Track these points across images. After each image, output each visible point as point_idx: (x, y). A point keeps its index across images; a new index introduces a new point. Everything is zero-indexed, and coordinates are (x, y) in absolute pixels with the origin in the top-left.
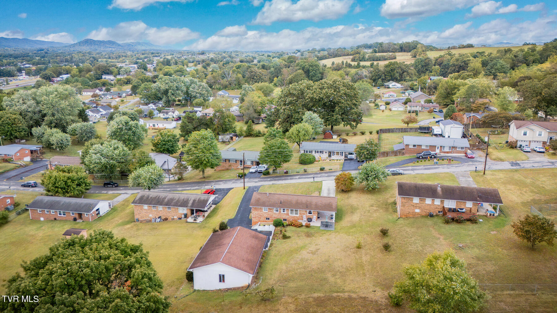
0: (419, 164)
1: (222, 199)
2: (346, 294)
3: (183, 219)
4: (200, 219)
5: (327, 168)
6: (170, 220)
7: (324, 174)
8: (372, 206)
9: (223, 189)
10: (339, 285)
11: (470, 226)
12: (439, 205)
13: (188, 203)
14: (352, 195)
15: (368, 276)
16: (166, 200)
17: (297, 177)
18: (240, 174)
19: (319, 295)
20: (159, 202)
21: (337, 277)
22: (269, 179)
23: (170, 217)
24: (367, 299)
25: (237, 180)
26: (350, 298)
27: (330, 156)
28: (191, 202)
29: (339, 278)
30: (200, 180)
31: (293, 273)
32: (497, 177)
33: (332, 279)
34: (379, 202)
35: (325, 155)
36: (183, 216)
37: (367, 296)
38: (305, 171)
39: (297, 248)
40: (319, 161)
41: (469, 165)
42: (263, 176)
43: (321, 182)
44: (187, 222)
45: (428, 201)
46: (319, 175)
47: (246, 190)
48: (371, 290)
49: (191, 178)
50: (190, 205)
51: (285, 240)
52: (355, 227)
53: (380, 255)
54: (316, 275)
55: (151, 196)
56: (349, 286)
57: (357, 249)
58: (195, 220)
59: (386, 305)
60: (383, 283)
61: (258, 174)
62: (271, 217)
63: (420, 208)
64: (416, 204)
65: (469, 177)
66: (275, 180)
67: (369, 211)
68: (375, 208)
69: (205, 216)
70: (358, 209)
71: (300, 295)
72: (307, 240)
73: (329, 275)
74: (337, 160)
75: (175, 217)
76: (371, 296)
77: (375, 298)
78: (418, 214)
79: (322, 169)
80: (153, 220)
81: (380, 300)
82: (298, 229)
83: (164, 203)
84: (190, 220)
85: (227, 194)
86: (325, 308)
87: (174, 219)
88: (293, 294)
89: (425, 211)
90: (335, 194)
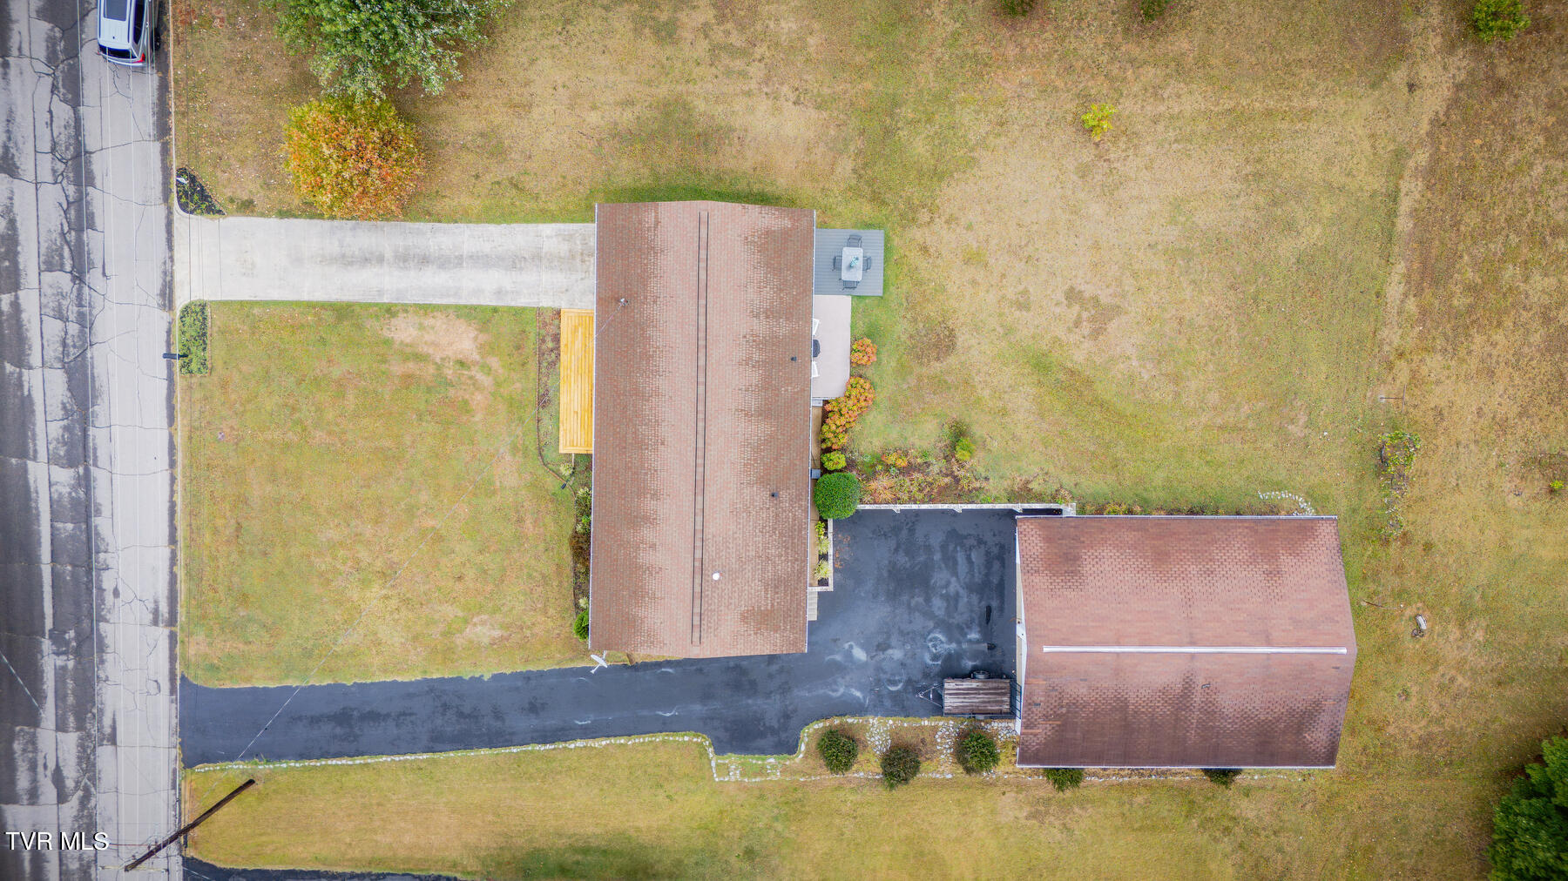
10: (1351, 208)
15: (1313, 102)
21: (1300, 215)
24: (1442, 116)
29: (1308, 209)
39: (1039, 384)
43: (197, 310)
48: (1403, 96)
53: (1180, 43)
59: (1475, 56)
60: (1366, 50)
71: (1380, 346)
76: (1432, 103)
81: (1452, 71)
90: (421, 225)
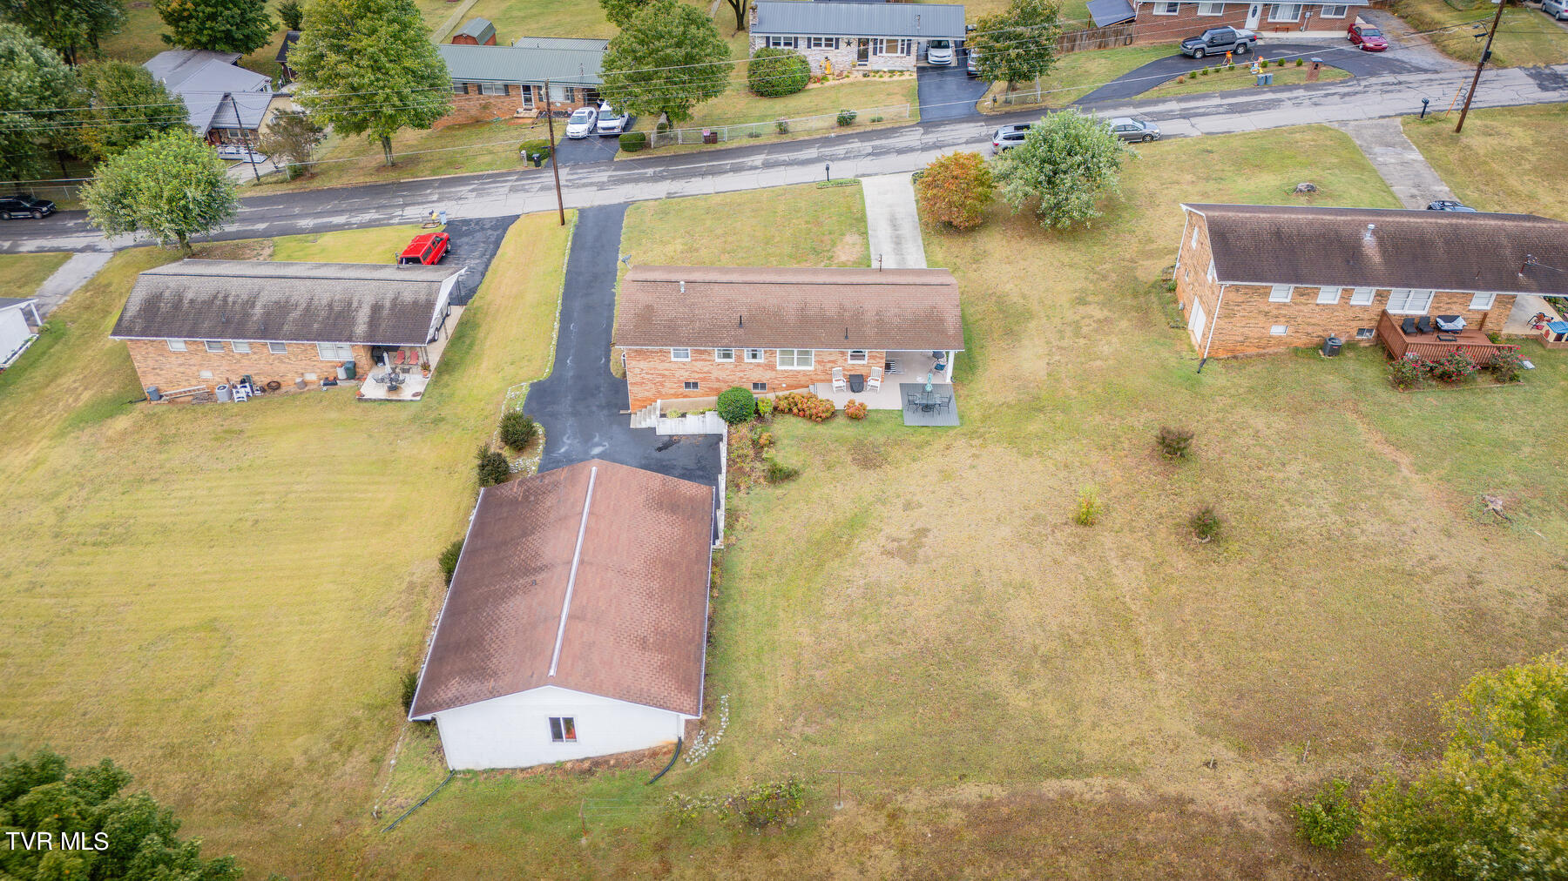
0: (1202, 89)
1: (483, 275)
2: (1098, 782)
3: (345, 385)
4: (414, 384)
5: (864, 114)
6: (293, 389)
7: (856, 145)
8: (1082, 301)
9: (478, 221)
10: (1057, 732)
11: (1493, 396)
12: (1365, 309)
13: (352, 322)
14: (989, 247)
15: (1162, 676)
16: (258, 311)
17: (758, 159)
18: (530, 147)
19: (986, 791)
20: (228, 321)
21: (1037, 685)
22: (650, 171)
23: (290, 380)
24: (1191, 808)
25: (524, 175)
26: (1119, 809)
27: (863, 56)
28: (363, 316)
29: (1046, 691)
30: (380, 179)
31: (849, 666)
32: (1509, 143)
33: (1018, 700)
34: (1105, 278)
35: (845, 56)
36: (341, 374)
37: (1188, 794)
38: (783, 130)
39: (836, 524)
40: (824, 78)
41: (1386, 89)
42: (621, 156)
43: (855, 182)
44: (361, 399)
45: (1329, 295)
46: (840, 150)
47: (570, 230)
48: (1199, 758)
49: (341, 168)
50: (361, 328)
51: (779, 492)
52: (1041, 410)
53: (1181, 562)
54: (945, 675)
55: (190, 295)
56: (1096, 734)
57: (1081, 530)
58: (393, 389)
59: (1278, 838)
60: (1237, 715)
61: (599, 144)
62: (704, 379)
63: (1289, 320)
64: (1281, 306)
65: (1406, 148)
66: (675, 176)
67: (1077, 326)
68: (1098, 313)
69: (432, 368)
70: (1032, 316)
71: (903, 790)
72: (866, 484)
73: (1000, 678)
74: (892, 72)
75: (311, 377)
76: (1204, 792)
77: (1224, 804)
78: (1280, 341)
79: (845, 121)
80: (221, 395)
81: (1250, 810)
82: (821, 429)
83: (251, 326)
84: (372, 389)
85: (497, 245)
86: (1026, 865)
87: (305, 384)
88: (876, 790)
89: (1310, 329)
90: (920, 242)
